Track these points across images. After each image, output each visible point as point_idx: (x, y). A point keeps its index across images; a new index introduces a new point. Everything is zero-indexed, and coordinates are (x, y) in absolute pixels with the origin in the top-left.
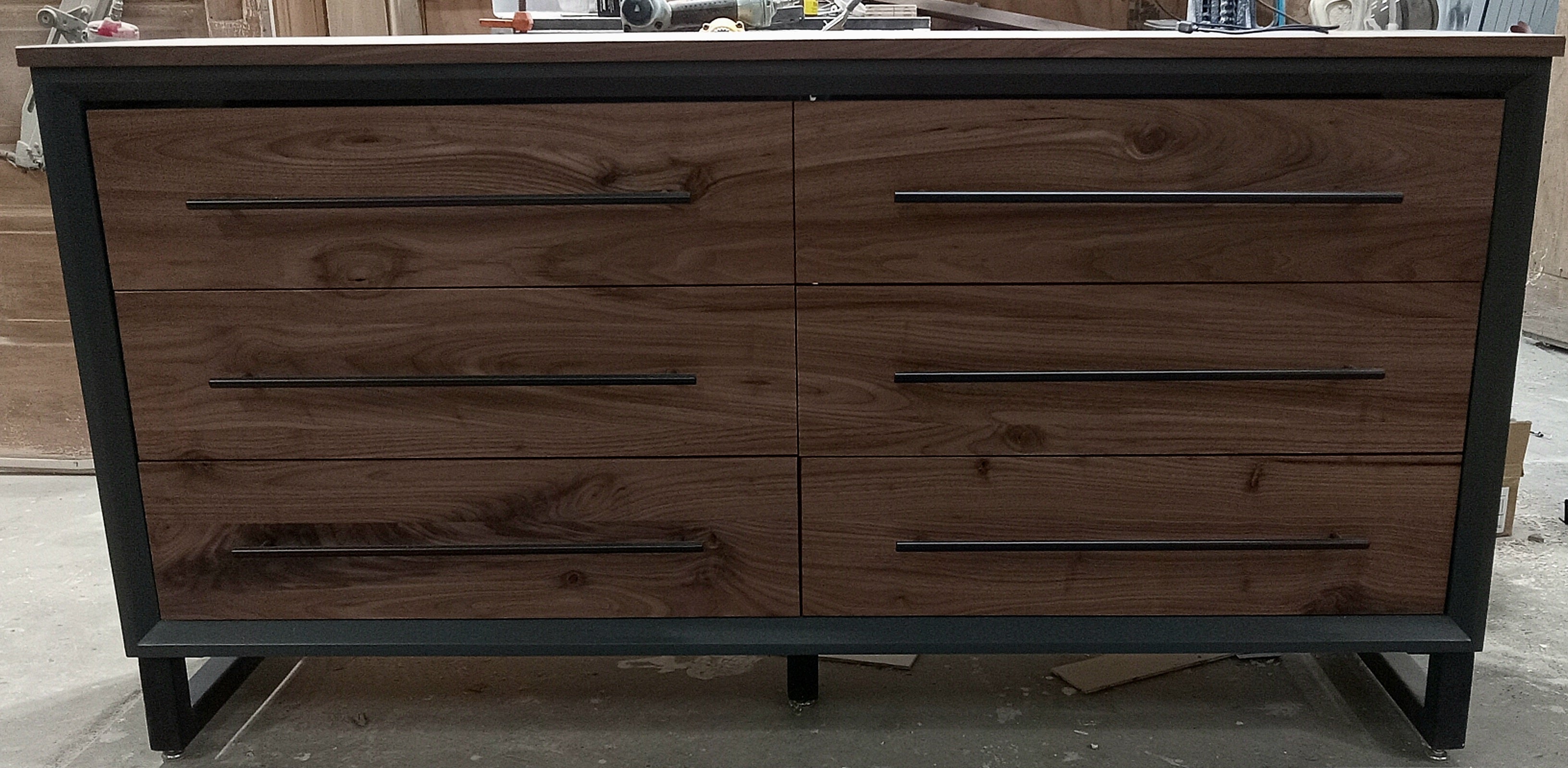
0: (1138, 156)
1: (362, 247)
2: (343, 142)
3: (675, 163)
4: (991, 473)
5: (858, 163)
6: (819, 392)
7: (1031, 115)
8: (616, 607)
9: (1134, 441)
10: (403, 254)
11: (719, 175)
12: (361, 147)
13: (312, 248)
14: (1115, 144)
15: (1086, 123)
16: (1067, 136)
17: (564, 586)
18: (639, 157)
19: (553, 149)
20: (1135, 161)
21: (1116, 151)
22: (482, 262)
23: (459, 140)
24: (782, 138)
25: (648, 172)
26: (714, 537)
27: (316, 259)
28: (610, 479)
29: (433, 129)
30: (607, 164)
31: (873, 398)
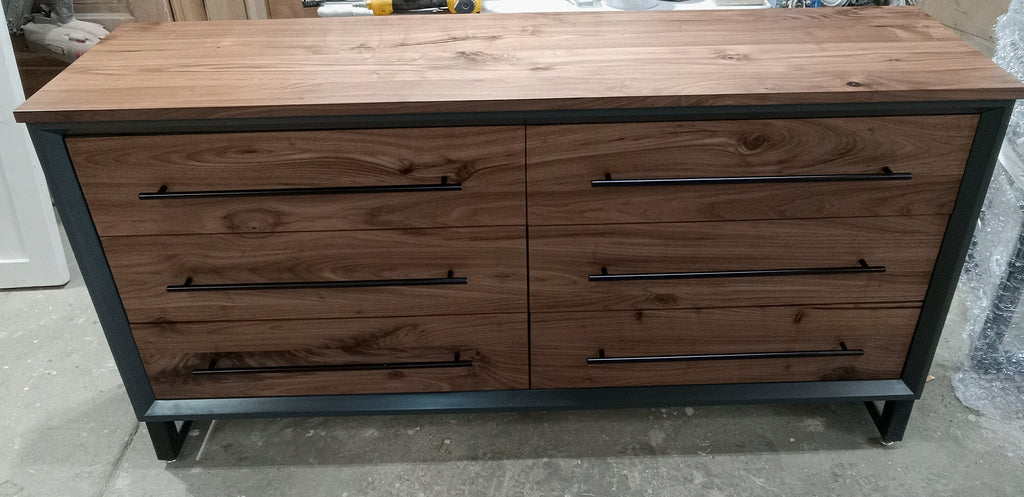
0: (747, 152)
1: (254, 210)
2: (235, 153)
3: (450, 161)
4: (644, 319)
5: (568, 160)
6: (543, 280)
7: (679, 130)
8: (422, 387)
9: (730, 300)
10: (278, 214)
11: (477, 168)
12: (246, 156)
13: (221, 211)
14: (731, 145)
15: (714, 134)
16: (701, 142)
17: (391, 378)
18: (427, 158)
19: (372, 154)
20: (744, 155)
21: (732, 149)
22: (329, 217)
23: (309, 151)
24: (519, 146)
25: (433, 166)
26: (478, 353)
27: (225, 218)
28: (415, 326)
29: (292, 144)
30: (405, 162)
31: (575, 282)
